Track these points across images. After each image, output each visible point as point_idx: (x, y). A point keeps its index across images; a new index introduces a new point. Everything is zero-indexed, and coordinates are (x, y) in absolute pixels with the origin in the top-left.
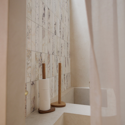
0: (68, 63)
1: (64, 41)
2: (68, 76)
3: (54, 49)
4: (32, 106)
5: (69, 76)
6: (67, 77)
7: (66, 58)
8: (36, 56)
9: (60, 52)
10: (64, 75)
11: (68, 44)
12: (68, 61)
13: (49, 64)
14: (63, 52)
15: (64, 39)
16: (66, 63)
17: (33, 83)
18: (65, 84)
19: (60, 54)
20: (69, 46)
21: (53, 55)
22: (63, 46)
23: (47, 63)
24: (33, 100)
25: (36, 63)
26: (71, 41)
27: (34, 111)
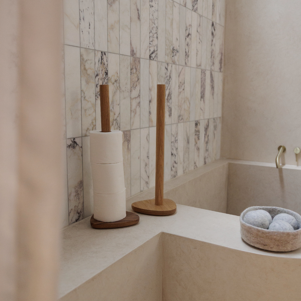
0: (213, 87)
1: (201, 16)
2: (211, 127)
3: (155, 43)
4: (72, 207)
5: (215, 127)
6: (206, 129)
7: (203, 72)
8: (82, 61)
9: (182, 54)
10: (196, 124)
11: (217, 27)
12: (212, 81)
13: (138, 88)
14: (193, 54)
15: (199, 11)
16: (203, 86)
17: (75, 142)
18: (198, 149)
19: (180, 58)
20: (219, 32)
21: (154, 63)
22: (193, 31)
23: (129, 86)
24: (77, 192)
25: (84, 83)
26: (226, 18)
27: (79, 220)
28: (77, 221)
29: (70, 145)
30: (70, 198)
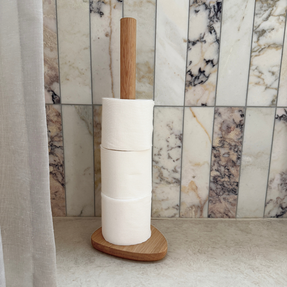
4: (273, 197)
24: (284, 180)
27: (282, 217)
28: (277, 216)
29: (282, 116)
30: (270, 185)
